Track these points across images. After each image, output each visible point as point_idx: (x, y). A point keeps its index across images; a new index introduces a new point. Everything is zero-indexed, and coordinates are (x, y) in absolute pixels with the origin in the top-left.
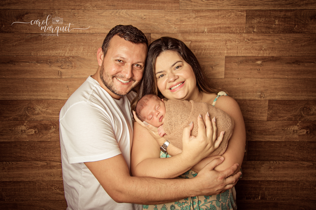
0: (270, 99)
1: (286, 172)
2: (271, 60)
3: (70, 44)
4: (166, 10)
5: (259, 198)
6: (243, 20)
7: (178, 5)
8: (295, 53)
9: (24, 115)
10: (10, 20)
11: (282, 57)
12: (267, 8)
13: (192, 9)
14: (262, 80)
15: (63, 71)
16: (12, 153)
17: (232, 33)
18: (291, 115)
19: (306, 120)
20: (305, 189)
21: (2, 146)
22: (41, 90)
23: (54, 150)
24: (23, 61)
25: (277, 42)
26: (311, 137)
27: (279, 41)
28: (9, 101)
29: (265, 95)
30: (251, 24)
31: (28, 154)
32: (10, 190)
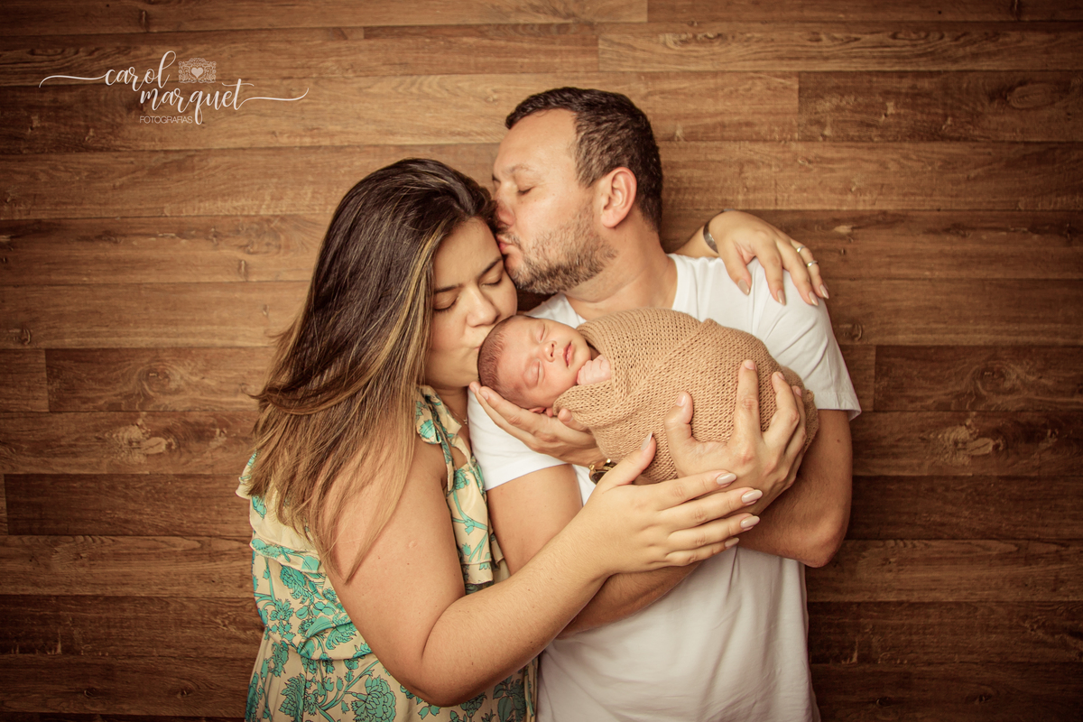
0: (881, 343)
1: (936, 575)
2: (878, 222)
3: (275, 180)
4: (559, 75)
5: (855, 660)
6: (792, 103)
7: (595, 59)
8: (951, 202)
9: (139, 394)
10: (110, 116)
11: (910, 214)
12: (858, 65)
13: (638, 70)
14: (853, 284)
15: (252, 259)
16: (101, 511)
17: (757, 141)
18: (945, 395)
19: (993, 409)
20: (996, 627)
21: (74, 487)
22: (189, 318)
23: (221, 504)
24: (139, 231)
25: (893, 167)
26: (1010, 461)
27: (899, 163)
28: (98, 353)
29: (866, 332)
30: (816, 113)
31: (148, 514)
32: (95, 623)
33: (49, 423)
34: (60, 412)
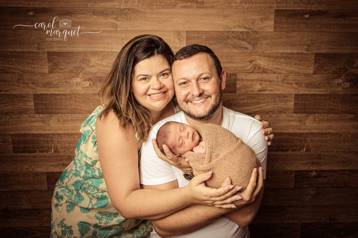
0: (317, 52)
1: (330, 124)
2: (318, 14)
5: (304, 150)
8: (342, 7)
9: (80, 67)
11: (328, 11)
14: (309, 34)
15: (118, 23)
16: (67, 106)
18: (336, 69)
19: (350, 73)
20: (347, 141)
21: (57, 98)
22: (97, 42)
24: (79, 12)
26: (354, 90)
28: (66, 53)
29: (312, 49)
31: (83, 107)
32: (65, 142)
33: (49, 77)
34: (52, 73)
